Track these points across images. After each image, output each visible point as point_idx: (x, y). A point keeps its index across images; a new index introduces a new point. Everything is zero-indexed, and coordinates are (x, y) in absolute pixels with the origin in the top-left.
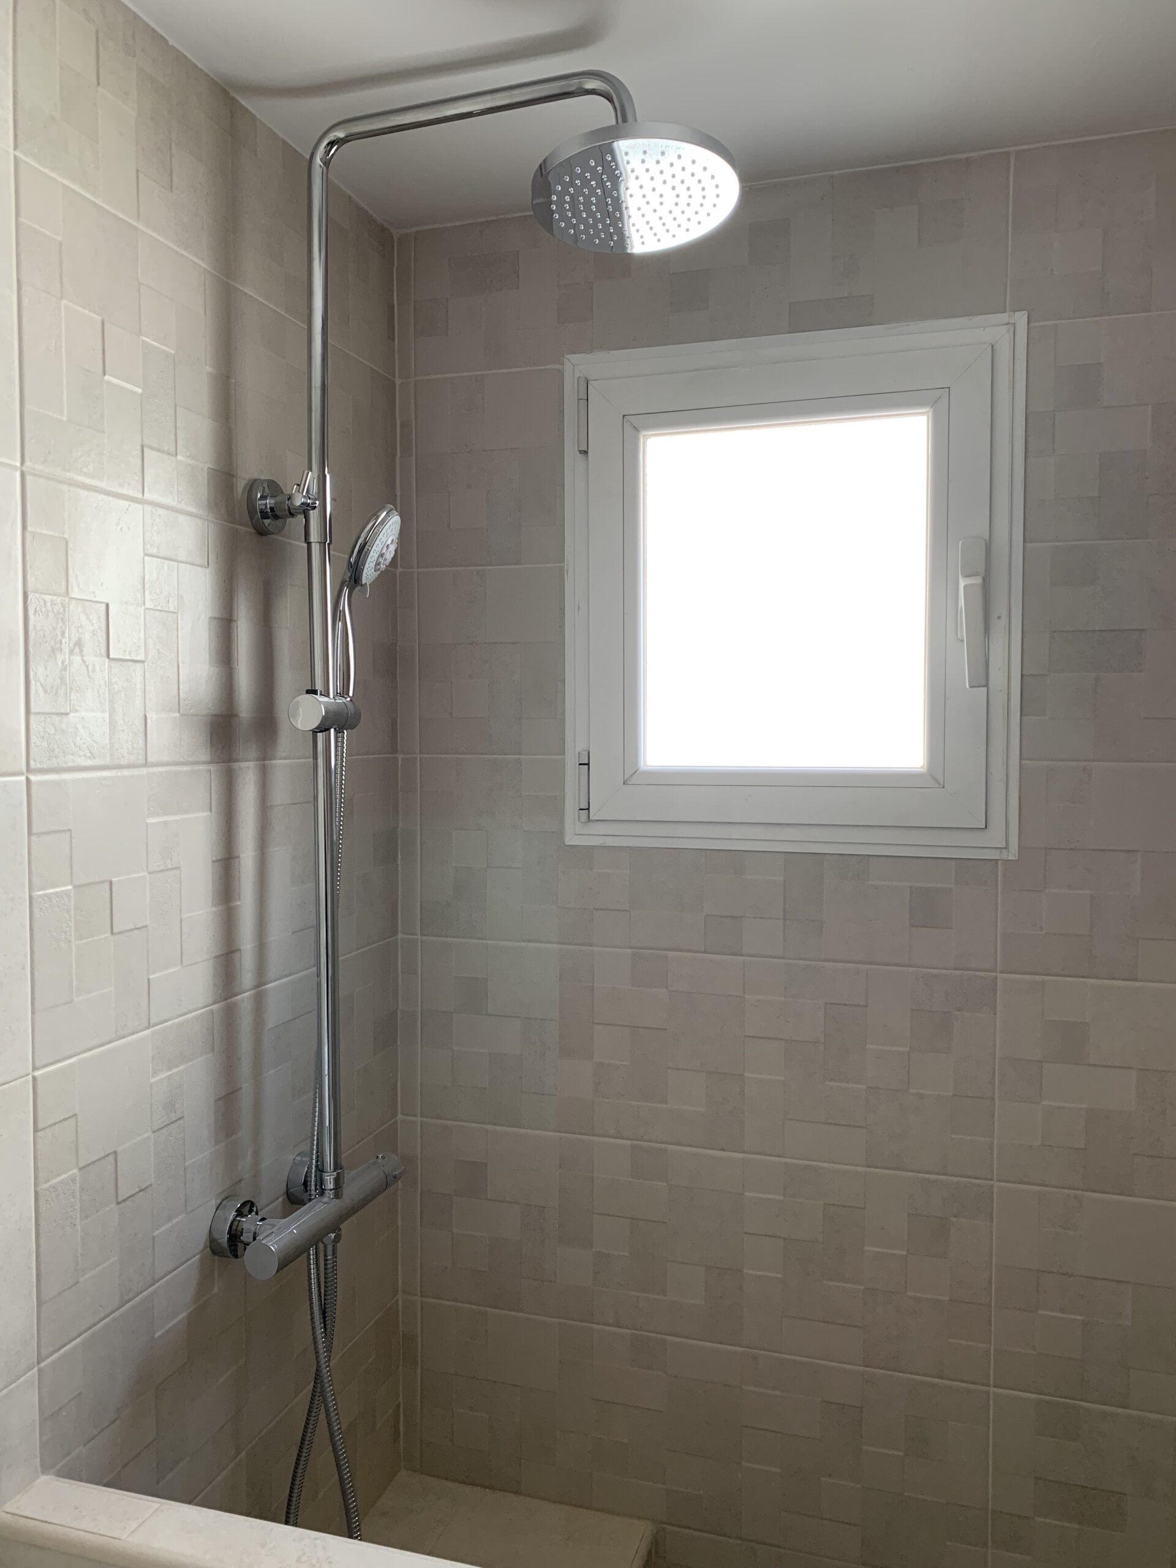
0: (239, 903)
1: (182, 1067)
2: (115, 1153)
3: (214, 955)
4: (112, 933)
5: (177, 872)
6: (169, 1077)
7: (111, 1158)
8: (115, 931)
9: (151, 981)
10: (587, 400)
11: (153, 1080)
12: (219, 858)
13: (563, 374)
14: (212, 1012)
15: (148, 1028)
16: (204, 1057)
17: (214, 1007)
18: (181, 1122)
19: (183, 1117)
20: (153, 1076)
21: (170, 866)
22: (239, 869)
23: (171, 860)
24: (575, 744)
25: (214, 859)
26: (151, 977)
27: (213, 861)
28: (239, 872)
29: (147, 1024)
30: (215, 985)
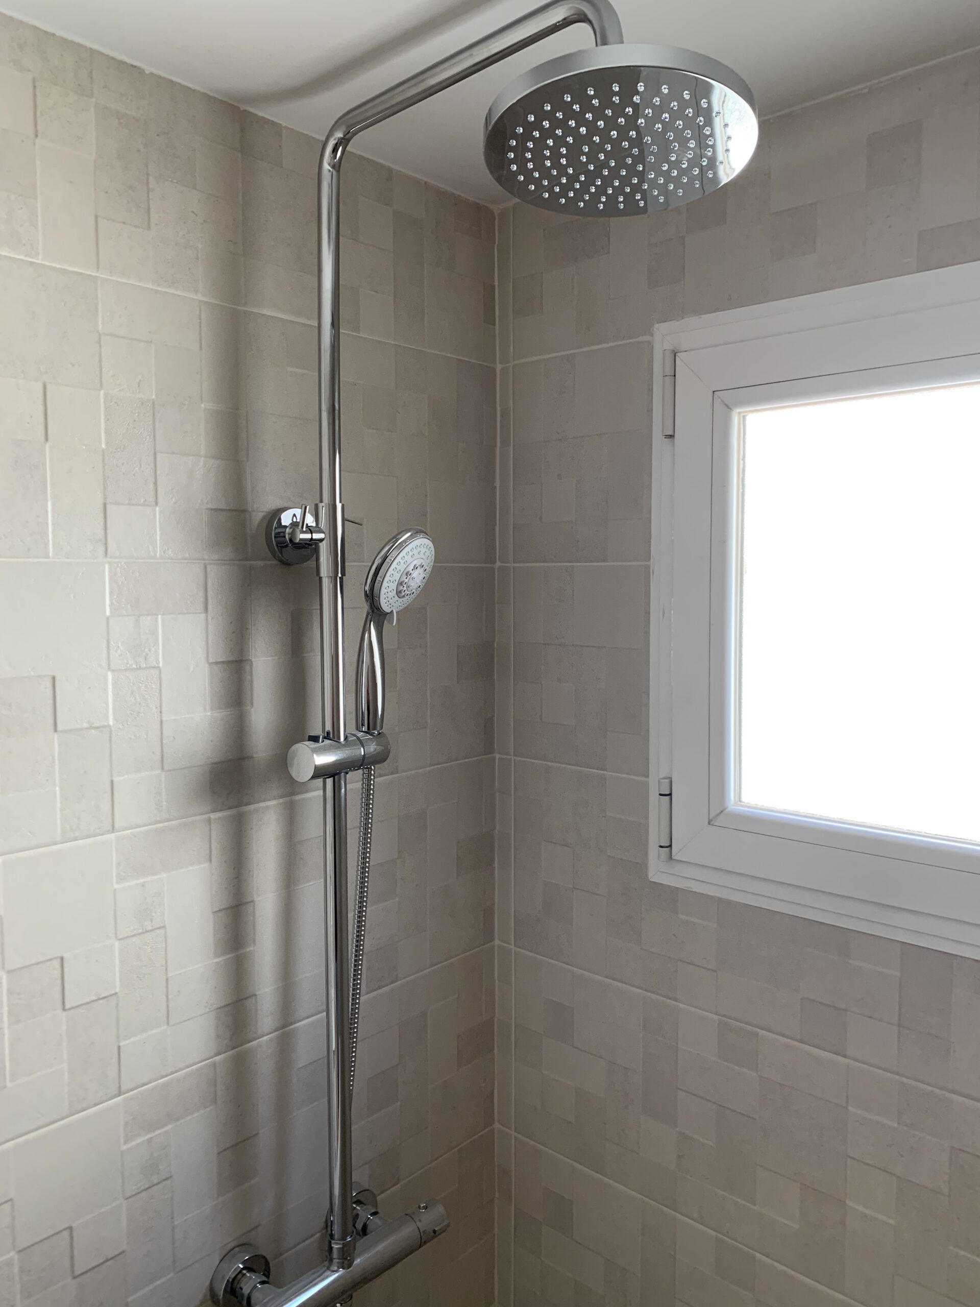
0: (252, 948)
1: (170, 1127)
2: (71, 1228)
3: (215, 1006)
4: (64, 1009)
5: (162, 931)
6: (150, 1141)
7: (66, 1234)
8: (68, 1006)
9: (122, 1049)
10: (675, 376)
11: (124, 1147)
12: (223, 907)
13: (653, 346)
14: (214, 1065)
15: (120, 1094)
16: (202, 1111)
17: (217, 1058)
18: (168, 1182)
19: (171, 1177)
20: (125, 1143)
21: (149, 928)
22: (254, 912)
23: (152, 921)
24: (658, 770)
25: (215, 909)
26: (121, 1044)
27: (215, 912)
28: (254, 916)
29: (117, 1092)
30: (218, 1036)
